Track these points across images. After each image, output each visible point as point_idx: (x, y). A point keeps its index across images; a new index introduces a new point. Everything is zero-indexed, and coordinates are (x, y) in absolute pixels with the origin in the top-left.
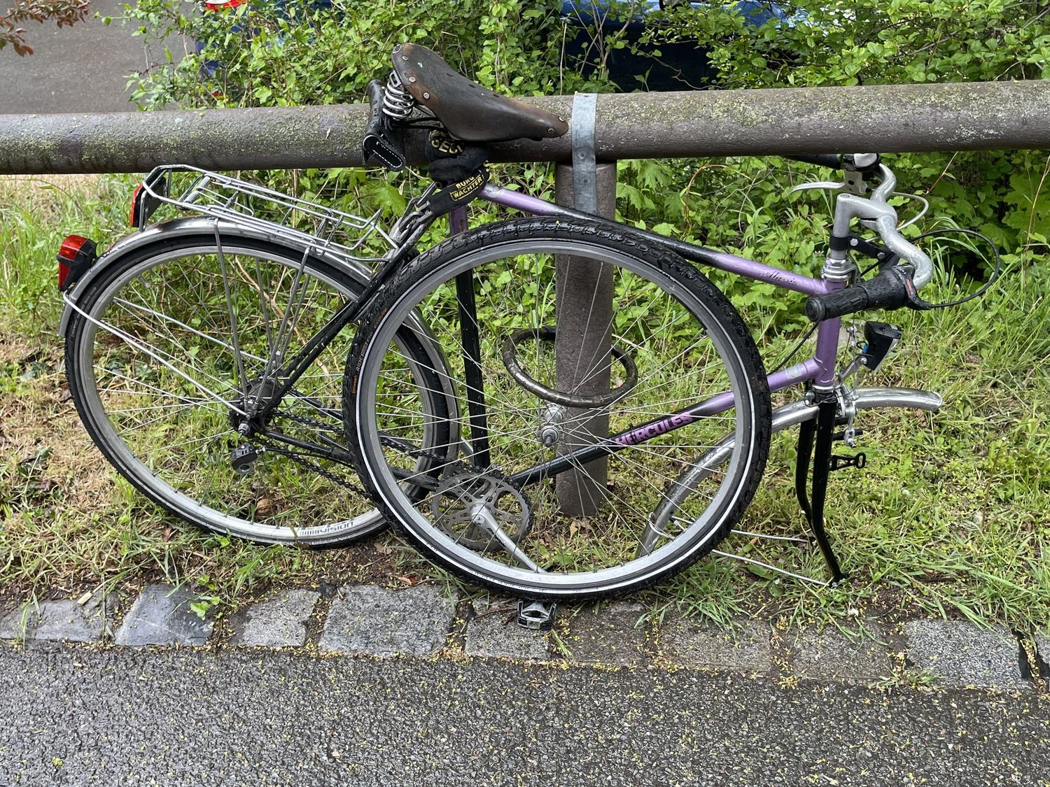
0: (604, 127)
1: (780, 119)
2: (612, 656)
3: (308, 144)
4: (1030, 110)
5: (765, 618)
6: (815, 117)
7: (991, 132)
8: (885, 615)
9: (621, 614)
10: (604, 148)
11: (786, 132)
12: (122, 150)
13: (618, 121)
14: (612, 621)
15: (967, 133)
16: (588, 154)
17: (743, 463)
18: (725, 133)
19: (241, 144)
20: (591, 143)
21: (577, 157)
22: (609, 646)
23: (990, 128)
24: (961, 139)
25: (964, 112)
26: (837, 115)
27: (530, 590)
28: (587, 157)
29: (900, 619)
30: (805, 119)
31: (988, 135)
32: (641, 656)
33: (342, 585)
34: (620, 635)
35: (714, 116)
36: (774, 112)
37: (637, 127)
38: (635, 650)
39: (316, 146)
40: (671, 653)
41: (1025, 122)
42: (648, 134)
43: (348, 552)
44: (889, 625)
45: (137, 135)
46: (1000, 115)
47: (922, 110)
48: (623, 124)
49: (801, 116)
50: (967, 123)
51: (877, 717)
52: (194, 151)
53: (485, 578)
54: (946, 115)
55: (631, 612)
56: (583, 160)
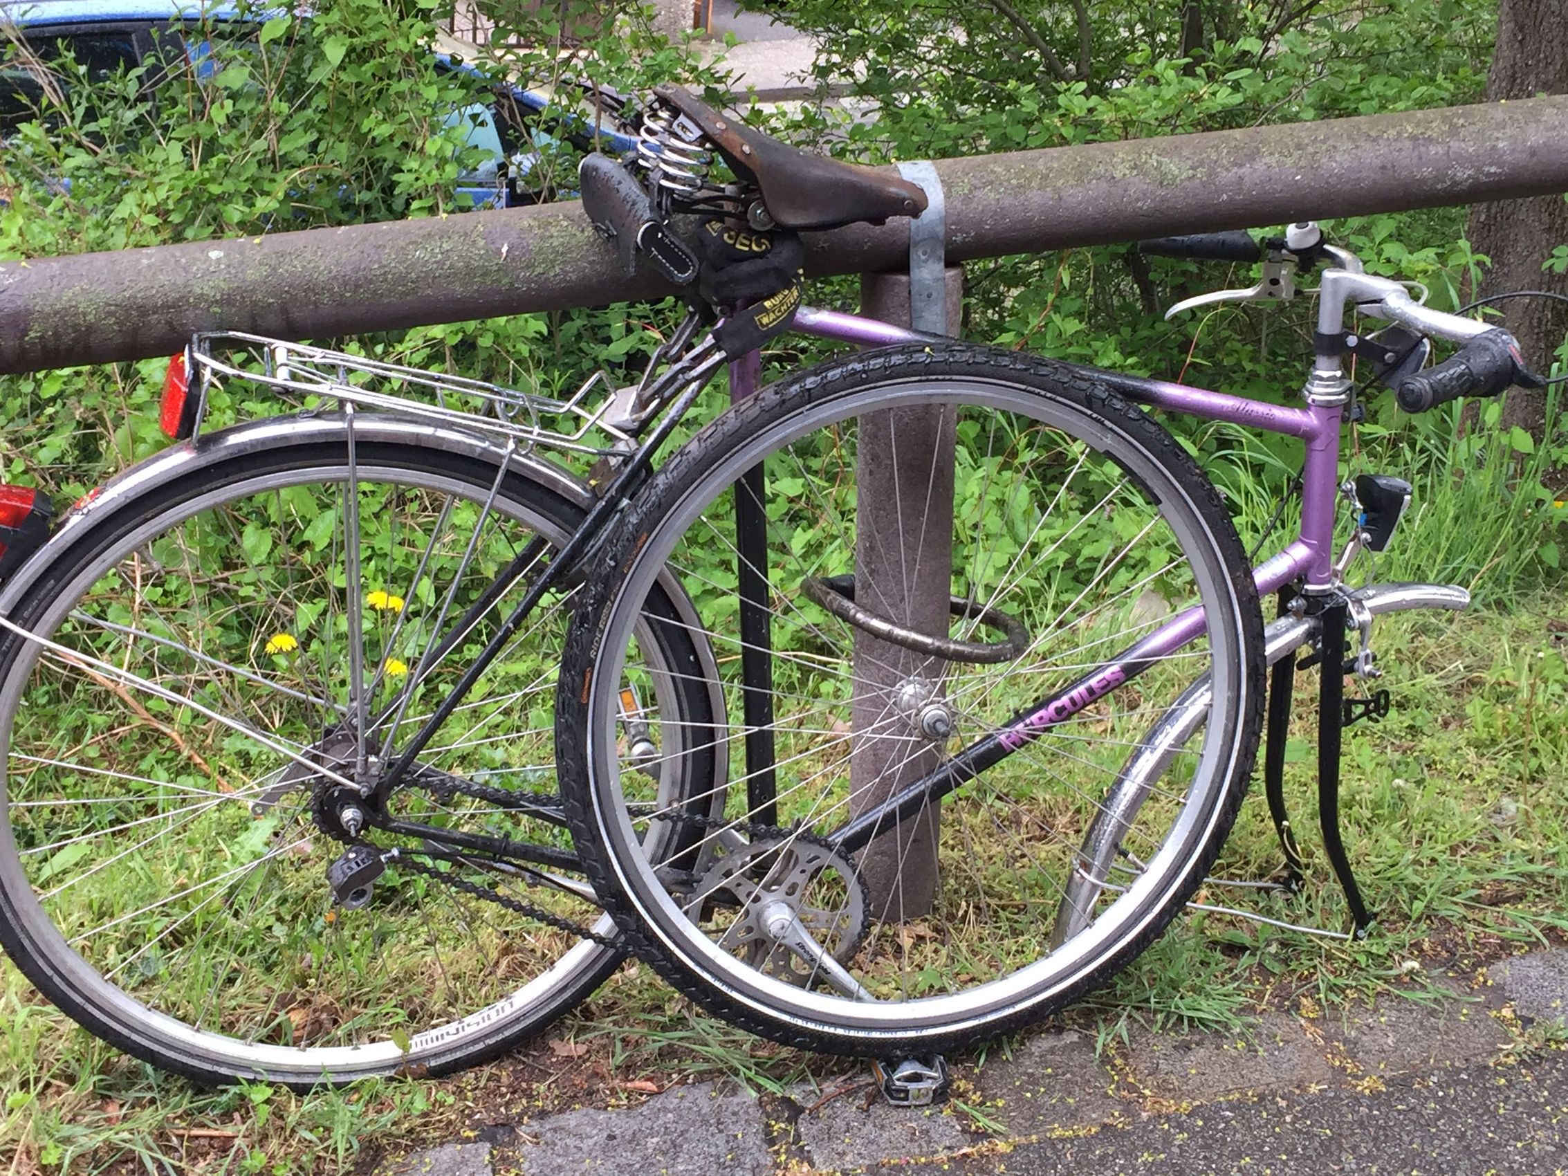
0: (958, 204)
1: (1212, 174)
2: (1073, 1115)
3: (470, 271)
4: (1535, 137)
5: (1279, 1008)
6: (1260, 165)
7: (1493, 170)
8: (1451, 963)
9: (1052, 1051)
10: (958, 238)
11: (1224, 192)
12: (110, 314)
13: (976, 193)
14: (1044, 1063)
15: (1463, 174)
16: (934, 251)
17: (1231, 726)
18: (1137, 200)
19: (345, 284)
20: (941, 230)
21: (917, 256)
22: (1061, 1100)
23: (1491, 165)
24: (1455, 183)
25: (1454, 144)
26: (1289, 161)
27: (900, 1035)
28: (931, 255)
29: (1475, 966)
30: (1246, 170)
31: (1489, 174)
32: (1120, 1102)
33: (520, 1122)
34: (1067, 1081)
35: (1118, 175)
36: (1202, 164)
37: (1008, 201)
38: (1106, 1096)
39: (485, 274)
40: (1163, 1088)
41: (1533, 154)
42: (1025, 210)
43: (499, 1068)
44: (1465, 976)
45: (142, 285)
46: (1501, 145)
47: (1399, 145)
48: (988, 197)
49: (1241, 166)
50: (1461, 159)
51: (1529, 1097)
52: (255, 304)
53: (819, 1028)
54: (1433, 150)
55: (1066, 1046)
56: (926, 261)
